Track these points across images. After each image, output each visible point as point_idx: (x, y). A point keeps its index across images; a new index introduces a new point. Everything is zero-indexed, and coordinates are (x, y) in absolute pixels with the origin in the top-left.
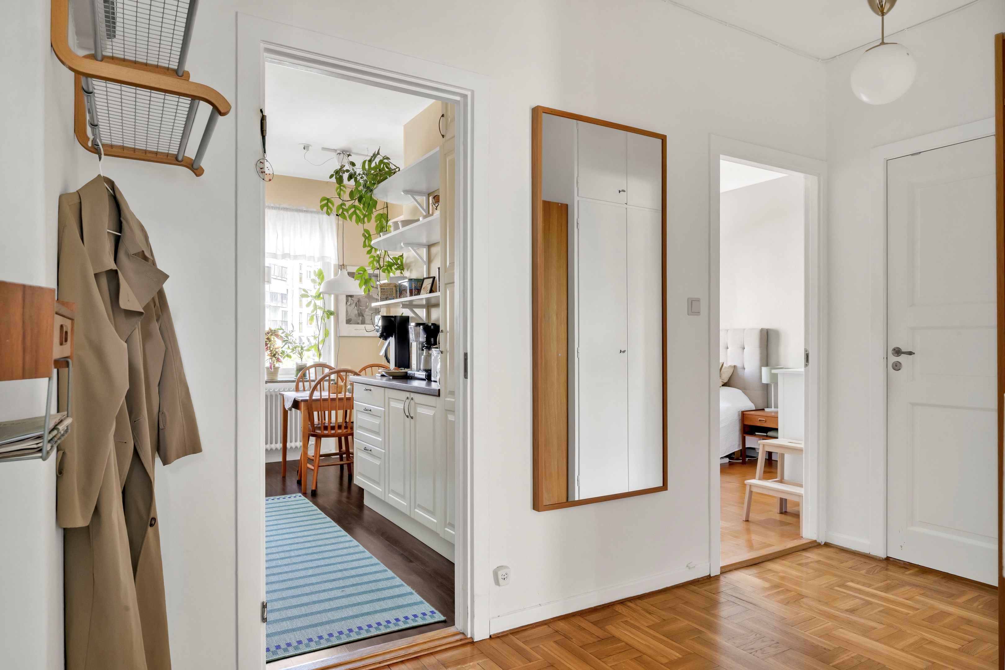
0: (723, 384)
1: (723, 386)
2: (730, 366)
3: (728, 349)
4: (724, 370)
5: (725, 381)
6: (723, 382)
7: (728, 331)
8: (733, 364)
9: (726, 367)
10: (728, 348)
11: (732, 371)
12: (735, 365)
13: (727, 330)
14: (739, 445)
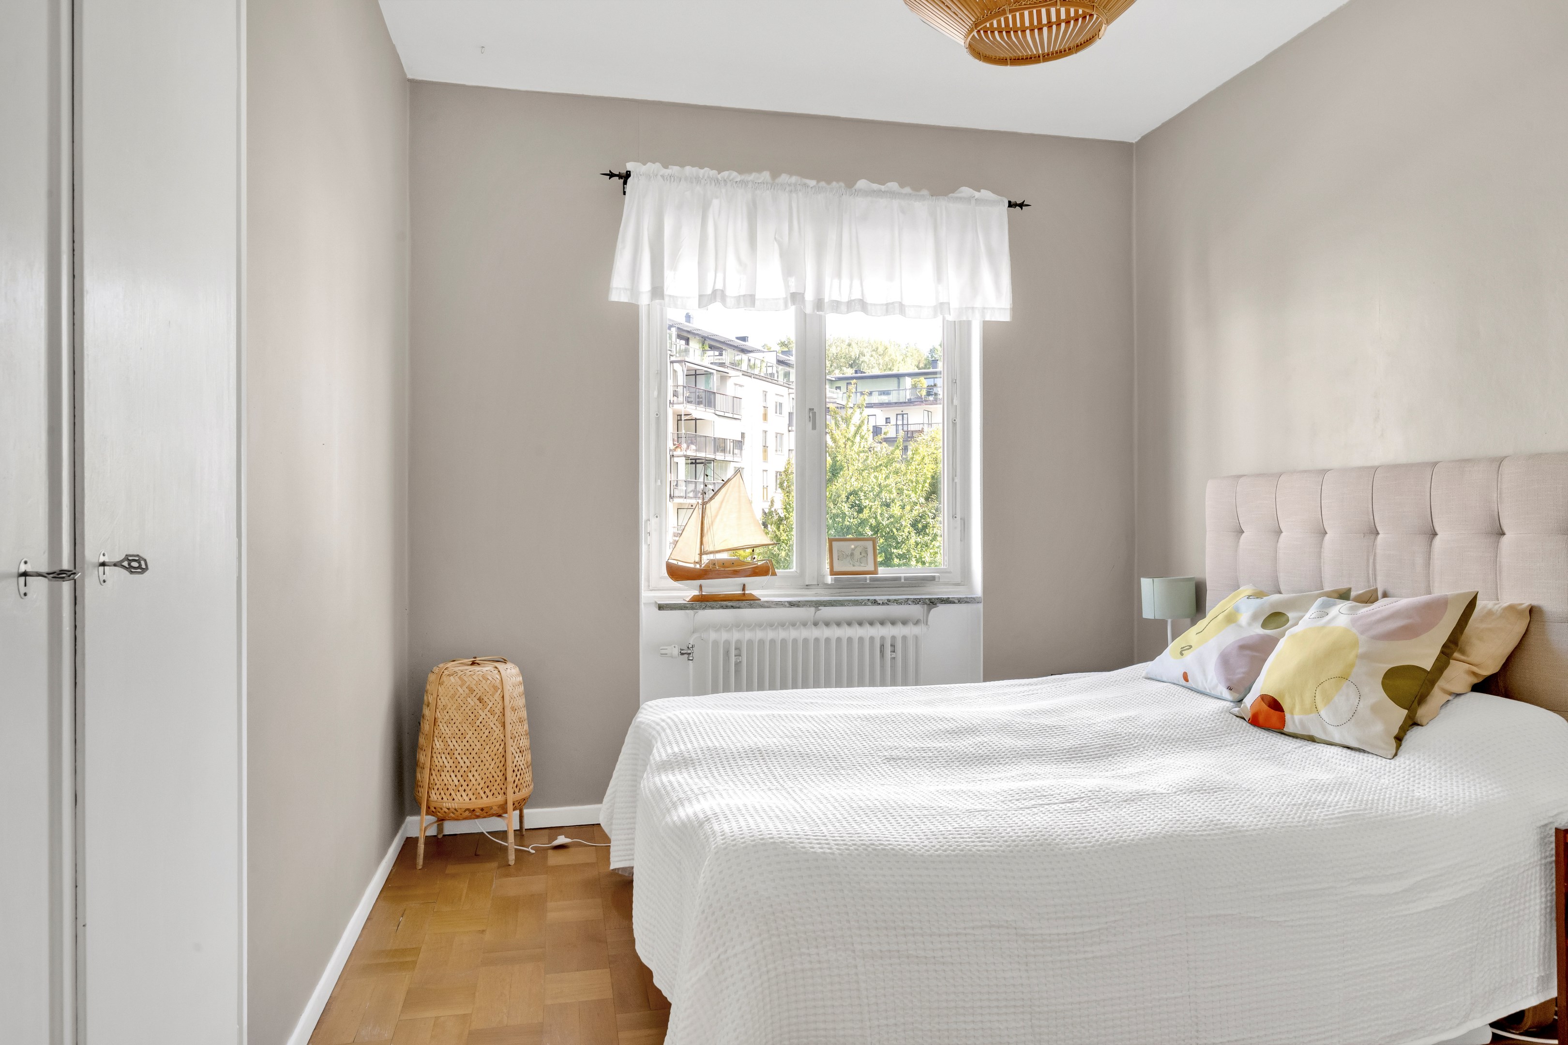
0: (1476, 681)
1: (1477, 688)
2: (1511, 608)
3: (1505, 539)
4: (1483, 626)
5: (1487, 672)
6: (1475, 674)
7: (1504, 463)
8: (1526, 602)
9: (1490, 613)
10: (1503, 534)
11: (1519, 628)
12: (1535, 603)
13: (1499, 461)
14: (1544, 981)
